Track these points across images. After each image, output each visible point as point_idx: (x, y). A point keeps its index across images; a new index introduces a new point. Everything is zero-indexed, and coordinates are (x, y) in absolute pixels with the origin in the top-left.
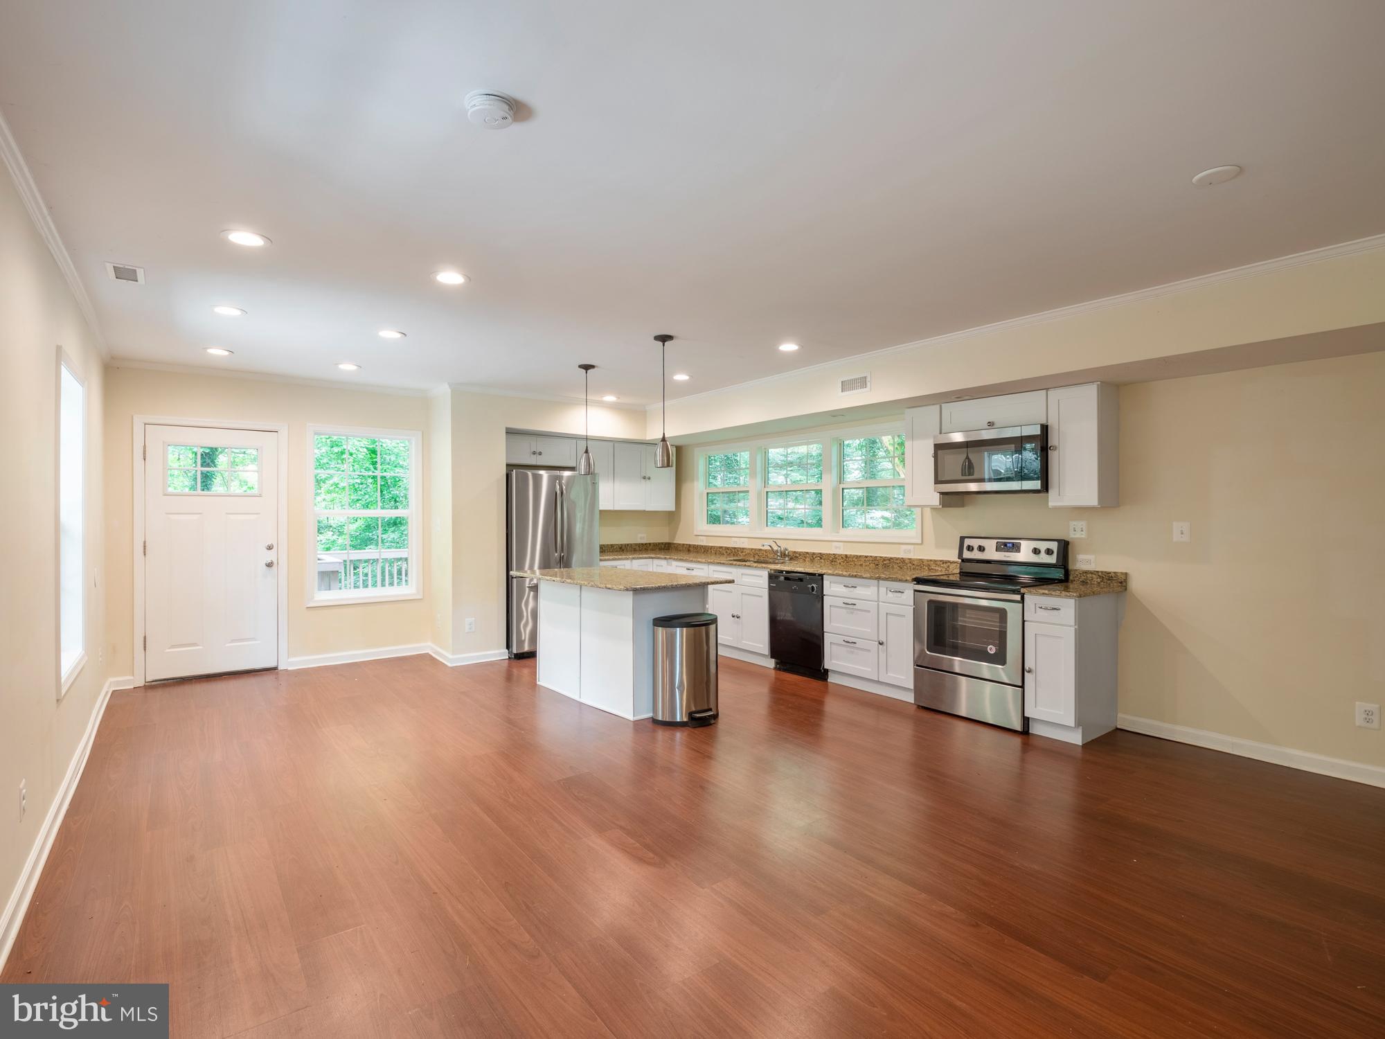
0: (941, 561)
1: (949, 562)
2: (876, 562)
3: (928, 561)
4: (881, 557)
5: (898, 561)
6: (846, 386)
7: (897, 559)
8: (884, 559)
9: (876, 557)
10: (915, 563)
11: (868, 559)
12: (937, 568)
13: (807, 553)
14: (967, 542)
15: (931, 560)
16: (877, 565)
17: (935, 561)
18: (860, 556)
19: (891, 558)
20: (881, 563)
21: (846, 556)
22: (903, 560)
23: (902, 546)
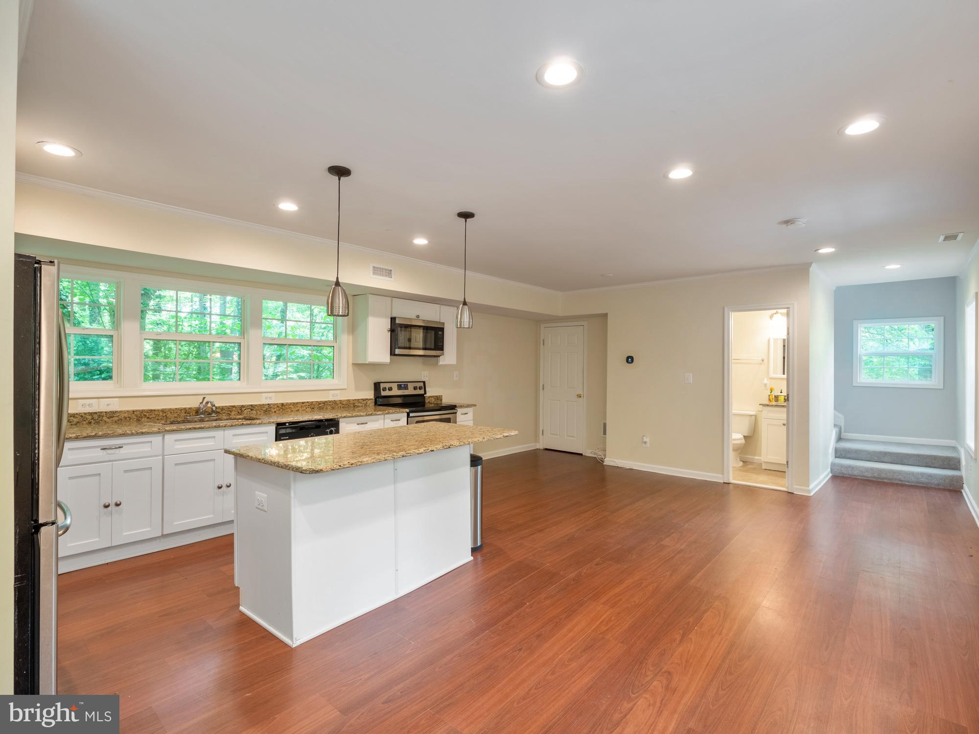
0: (362, 399)
1: (367, 399)
2: (312, 406)
3: (353, 400)
4: (316, 402)
5: (331, 403)
6: (377, 271)
7: (330, 402)
8: (319, 403)
9: (312, 402)
10: (344, 403)
11: (305, 404)
12: (359, 405)
13: (234, 406)
14: (382, 386)
15: (355, 400)
16: (313, 408)
17: (358, 400)
18: (297, 403)
19: (326, 402)
20: (317, 406)
21: (282, 404)
22: (335, 402)
23: (331, 391)
